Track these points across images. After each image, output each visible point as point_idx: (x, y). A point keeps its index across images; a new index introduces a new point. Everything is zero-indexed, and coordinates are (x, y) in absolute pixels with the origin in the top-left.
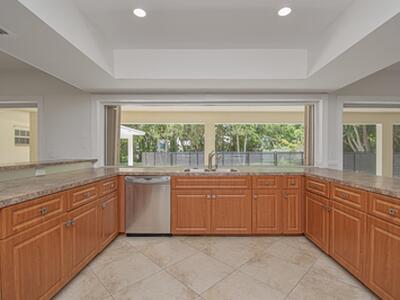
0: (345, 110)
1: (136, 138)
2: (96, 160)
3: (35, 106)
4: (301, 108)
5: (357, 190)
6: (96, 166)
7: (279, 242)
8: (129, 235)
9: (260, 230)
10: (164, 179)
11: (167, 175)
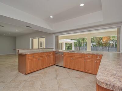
1: (74, 42)
3: (44, 37)
9: (87, 71)
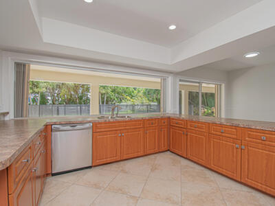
0: (180, 83)
2: (8, 113)
4: (159, 80)
5: (202, 123)
6: (7, 118)
7: (159, 156)
8: (53, 175)
9: (148, 152)
10: (88, 125)
11: (90, 122)
